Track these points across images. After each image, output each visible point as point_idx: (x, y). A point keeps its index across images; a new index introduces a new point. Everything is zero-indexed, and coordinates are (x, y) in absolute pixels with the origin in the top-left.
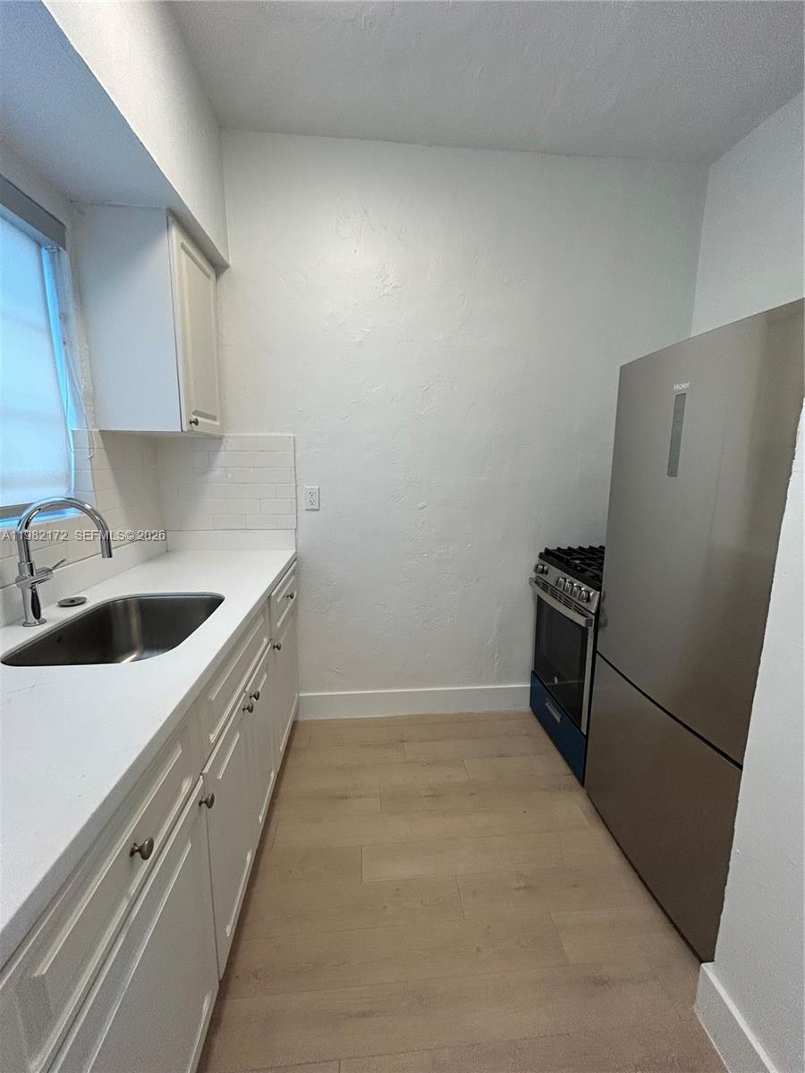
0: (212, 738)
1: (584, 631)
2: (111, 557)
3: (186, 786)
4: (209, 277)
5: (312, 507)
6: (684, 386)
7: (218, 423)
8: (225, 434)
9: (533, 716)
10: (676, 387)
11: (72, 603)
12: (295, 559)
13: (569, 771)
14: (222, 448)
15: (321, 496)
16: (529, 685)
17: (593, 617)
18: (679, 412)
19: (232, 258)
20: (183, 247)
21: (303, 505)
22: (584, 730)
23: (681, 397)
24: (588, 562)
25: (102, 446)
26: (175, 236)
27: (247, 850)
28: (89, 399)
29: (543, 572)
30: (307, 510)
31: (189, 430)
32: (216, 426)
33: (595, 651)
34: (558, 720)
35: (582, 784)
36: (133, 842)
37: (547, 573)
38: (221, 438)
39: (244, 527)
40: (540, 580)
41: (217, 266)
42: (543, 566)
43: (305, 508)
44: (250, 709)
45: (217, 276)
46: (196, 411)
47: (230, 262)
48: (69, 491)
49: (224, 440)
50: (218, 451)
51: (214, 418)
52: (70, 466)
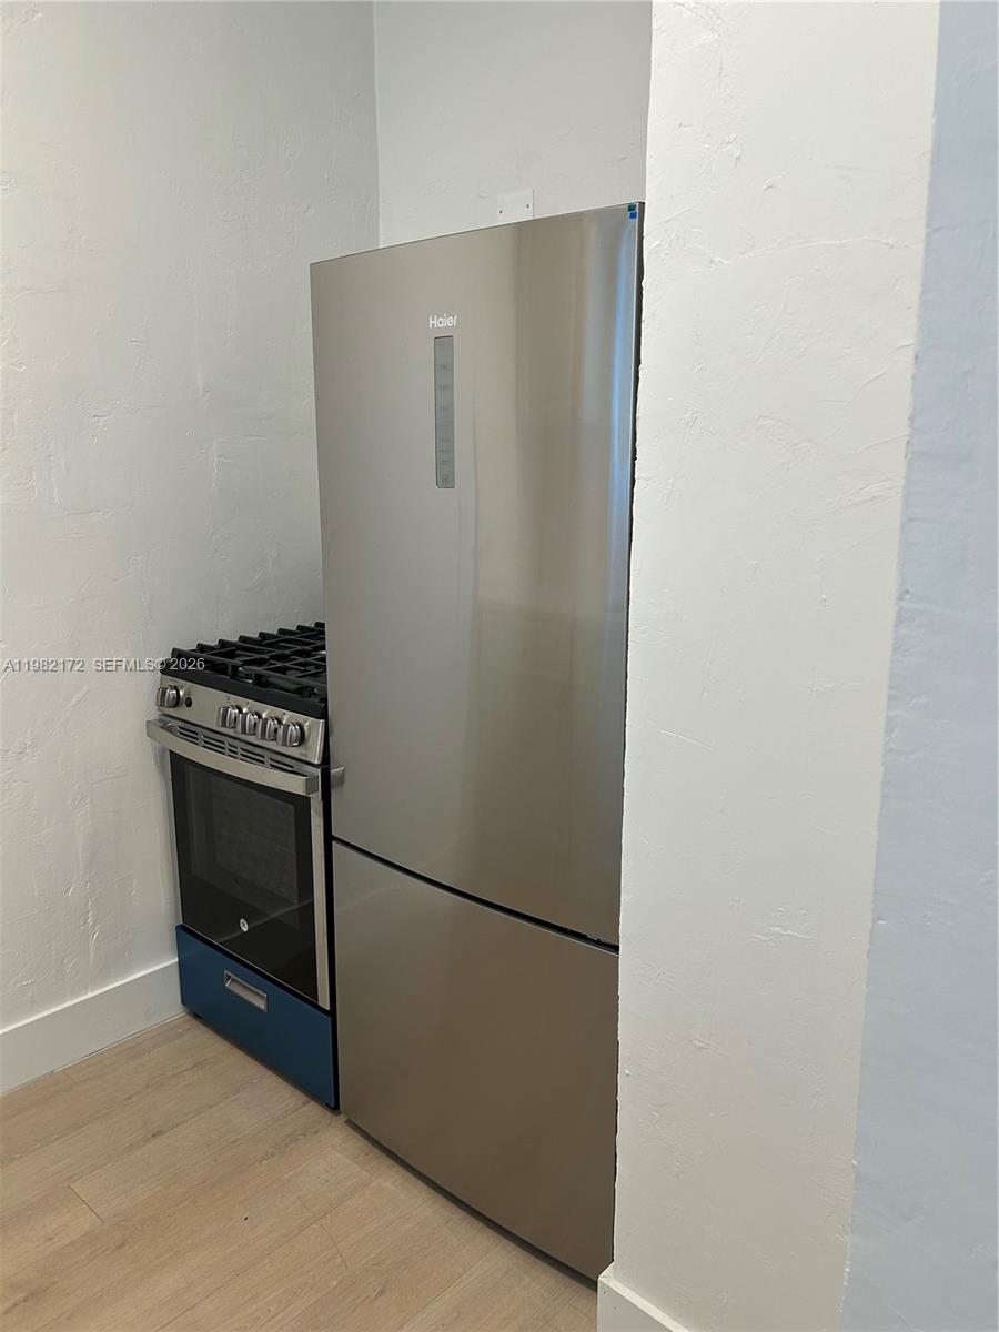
1: (301, 803)
6: (450, 322)
9: (195, 1023)
10: (434, 322)
13: (302, 1097)
16: (177, 960)
17: (318, 772)
18: (444, 367)
22: (324, 1002)
23: (444, 342)
24: (279, 664)
29: (177, 702)
33: (329, 838)
34: (261, 1005)
35: (335, 1108)
37: (189, 704)
40: (172, 723)
42: (176, 688)
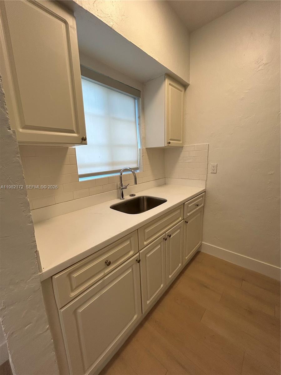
0: (145, 243)
2: (136, 184)
3: (131, 253)
4: (181, 91)
5: (213, 172)
7: (181, 142)
8: (184, 145)
11: (132, 195)
12: (204, 191)
14: (183, 151)
15: (217, 168)
19: (191, 82)
20: (170, 84)
21: (210, 171)
25: (146, 152)
26: (167, 82)
27: (162, 284)
28: (144, 139)
30: (211, 173)
31: (167, 146)
32: (180, 143)
36: (107, 260)
38: (183, 147)
39: (188, 178)
41: (185, 86)
43: (210, 172)
44: (166, 240)
45: (185, 90)
46: (171, 139)
47: (190, 83)
48: (138, 165)
49: (184, 148)
50: (181, 152)
51: (179, 141)
52: (138, 159)
